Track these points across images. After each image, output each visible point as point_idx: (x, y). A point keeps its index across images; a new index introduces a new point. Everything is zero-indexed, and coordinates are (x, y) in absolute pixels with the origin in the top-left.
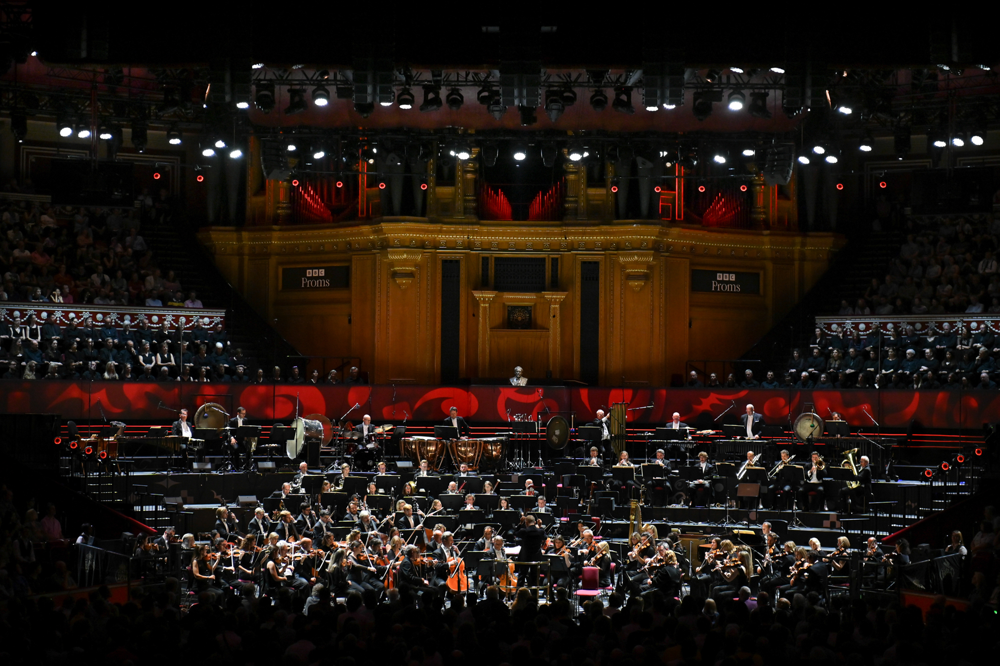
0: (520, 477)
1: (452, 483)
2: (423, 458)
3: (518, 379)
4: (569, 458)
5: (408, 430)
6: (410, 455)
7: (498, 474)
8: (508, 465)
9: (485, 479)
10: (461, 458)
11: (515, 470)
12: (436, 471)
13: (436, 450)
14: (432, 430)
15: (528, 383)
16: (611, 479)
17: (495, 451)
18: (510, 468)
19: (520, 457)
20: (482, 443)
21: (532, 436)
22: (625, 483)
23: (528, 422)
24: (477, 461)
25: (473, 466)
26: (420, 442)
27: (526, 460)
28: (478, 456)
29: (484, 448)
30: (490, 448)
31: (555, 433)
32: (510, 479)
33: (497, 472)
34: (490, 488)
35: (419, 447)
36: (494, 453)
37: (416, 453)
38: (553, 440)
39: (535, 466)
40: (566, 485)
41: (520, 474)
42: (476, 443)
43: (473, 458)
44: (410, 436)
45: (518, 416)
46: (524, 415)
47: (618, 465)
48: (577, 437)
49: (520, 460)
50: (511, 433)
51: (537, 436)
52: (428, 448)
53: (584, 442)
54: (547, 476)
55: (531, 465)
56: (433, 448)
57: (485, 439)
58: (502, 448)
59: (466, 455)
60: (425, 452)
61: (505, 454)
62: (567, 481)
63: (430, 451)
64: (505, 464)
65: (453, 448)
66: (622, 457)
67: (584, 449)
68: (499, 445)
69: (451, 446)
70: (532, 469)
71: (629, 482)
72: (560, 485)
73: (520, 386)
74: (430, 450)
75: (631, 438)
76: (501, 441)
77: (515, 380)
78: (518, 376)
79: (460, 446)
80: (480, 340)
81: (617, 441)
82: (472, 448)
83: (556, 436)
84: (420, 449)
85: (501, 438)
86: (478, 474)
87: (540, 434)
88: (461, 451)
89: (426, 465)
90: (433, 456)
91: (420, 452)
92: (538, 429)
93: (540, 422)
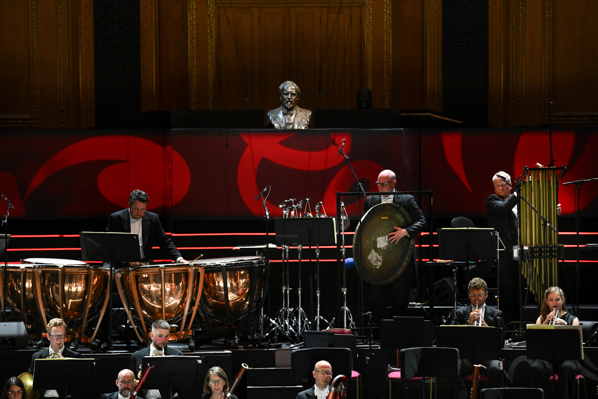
0: (295, 356)
1: (125, 372)
2: (52, 314)
3: (288, 111)
4: (417, 305)
5: (13, 243)
6: (19, 307)
7: (241, 348)
8: (267, 325)
9: (210, 362)
10: (151, 310)
11: (283, 338)
12: (87, 345)
13: (85, 292)
14: (75, 242)
15: (314, 122)
16: (523, 358)
17: (233, 291)
18: (272, 334)
19: (294, 304)
20: (201, 271)
21: (325, 253)
22: (557, 369)
23: (315, 219)
24: (189, 317)
25: (178, 329)
26: (44, 274)
27: (311, 314)
28: (192, 304)
29: (206, 285)
30: (222, 284)
31: (375, 242)
32: (270, 359)
33: (240, 343)
34: (221, 384)
35: (43, 284)
36: (231, 296)
37: (34, 301)
38: (369, 261)
39: (336, 325)
40: (410, 373)
41: (295, 348)
42: (187, 274)
43: (179, 309)
44: (20, 257)
45: (290, 204)
46: (305, 202)
47: (538, 324)
48: (433, 254)
49: (296, 313)
50: (271, 246)
51: (336, 253)
52: (66, 288)
53: (453, 266)
54: (362, 352)
55: (323, 325)
56: (78, 288)
57: (209, 262)
58: (250, 284)
59: (160, 302)
60: (59, 298)
61: (259, 300)
62: (413, 364)
63: (70, 295)
64: (258, 323)
65: (129, 285)
66: (551, 304)
67: (453, 283)
68: (242, 277)
69: (123, 280)
70: (328, 333)
71: (568, 363)
72: (396, 374)
73: (293, 130)
74: (70, 293)
75: (570, 254)
76: (249, 267)
77: (281, 116)
78: (289, 105)
79: (147, 281)
80: (192, 18)
81: (536, 262)
82: (177, 283)
83: (377, 250)
84: (44, 290)
85: (247, 258)
86: (191, 349)
87: (343, 248)
88: (149, 294)
89: (61, 331)
90: (80, 307)
91: (46, 299)
92: (339, 236)
93: (343, 218)
